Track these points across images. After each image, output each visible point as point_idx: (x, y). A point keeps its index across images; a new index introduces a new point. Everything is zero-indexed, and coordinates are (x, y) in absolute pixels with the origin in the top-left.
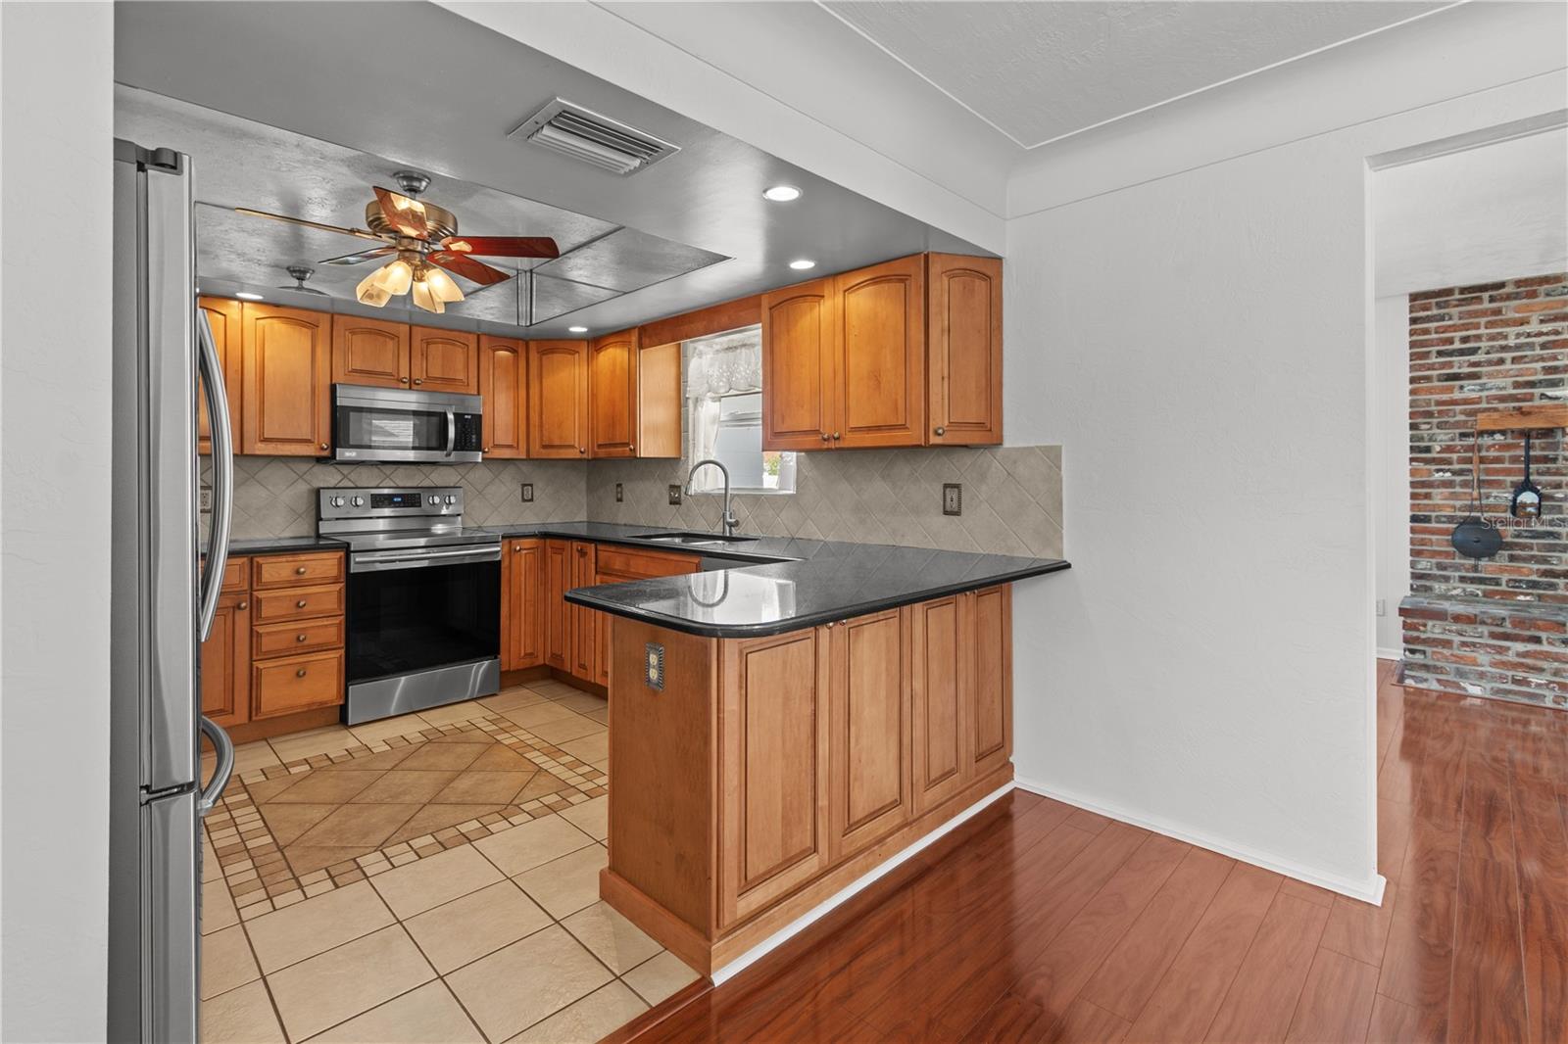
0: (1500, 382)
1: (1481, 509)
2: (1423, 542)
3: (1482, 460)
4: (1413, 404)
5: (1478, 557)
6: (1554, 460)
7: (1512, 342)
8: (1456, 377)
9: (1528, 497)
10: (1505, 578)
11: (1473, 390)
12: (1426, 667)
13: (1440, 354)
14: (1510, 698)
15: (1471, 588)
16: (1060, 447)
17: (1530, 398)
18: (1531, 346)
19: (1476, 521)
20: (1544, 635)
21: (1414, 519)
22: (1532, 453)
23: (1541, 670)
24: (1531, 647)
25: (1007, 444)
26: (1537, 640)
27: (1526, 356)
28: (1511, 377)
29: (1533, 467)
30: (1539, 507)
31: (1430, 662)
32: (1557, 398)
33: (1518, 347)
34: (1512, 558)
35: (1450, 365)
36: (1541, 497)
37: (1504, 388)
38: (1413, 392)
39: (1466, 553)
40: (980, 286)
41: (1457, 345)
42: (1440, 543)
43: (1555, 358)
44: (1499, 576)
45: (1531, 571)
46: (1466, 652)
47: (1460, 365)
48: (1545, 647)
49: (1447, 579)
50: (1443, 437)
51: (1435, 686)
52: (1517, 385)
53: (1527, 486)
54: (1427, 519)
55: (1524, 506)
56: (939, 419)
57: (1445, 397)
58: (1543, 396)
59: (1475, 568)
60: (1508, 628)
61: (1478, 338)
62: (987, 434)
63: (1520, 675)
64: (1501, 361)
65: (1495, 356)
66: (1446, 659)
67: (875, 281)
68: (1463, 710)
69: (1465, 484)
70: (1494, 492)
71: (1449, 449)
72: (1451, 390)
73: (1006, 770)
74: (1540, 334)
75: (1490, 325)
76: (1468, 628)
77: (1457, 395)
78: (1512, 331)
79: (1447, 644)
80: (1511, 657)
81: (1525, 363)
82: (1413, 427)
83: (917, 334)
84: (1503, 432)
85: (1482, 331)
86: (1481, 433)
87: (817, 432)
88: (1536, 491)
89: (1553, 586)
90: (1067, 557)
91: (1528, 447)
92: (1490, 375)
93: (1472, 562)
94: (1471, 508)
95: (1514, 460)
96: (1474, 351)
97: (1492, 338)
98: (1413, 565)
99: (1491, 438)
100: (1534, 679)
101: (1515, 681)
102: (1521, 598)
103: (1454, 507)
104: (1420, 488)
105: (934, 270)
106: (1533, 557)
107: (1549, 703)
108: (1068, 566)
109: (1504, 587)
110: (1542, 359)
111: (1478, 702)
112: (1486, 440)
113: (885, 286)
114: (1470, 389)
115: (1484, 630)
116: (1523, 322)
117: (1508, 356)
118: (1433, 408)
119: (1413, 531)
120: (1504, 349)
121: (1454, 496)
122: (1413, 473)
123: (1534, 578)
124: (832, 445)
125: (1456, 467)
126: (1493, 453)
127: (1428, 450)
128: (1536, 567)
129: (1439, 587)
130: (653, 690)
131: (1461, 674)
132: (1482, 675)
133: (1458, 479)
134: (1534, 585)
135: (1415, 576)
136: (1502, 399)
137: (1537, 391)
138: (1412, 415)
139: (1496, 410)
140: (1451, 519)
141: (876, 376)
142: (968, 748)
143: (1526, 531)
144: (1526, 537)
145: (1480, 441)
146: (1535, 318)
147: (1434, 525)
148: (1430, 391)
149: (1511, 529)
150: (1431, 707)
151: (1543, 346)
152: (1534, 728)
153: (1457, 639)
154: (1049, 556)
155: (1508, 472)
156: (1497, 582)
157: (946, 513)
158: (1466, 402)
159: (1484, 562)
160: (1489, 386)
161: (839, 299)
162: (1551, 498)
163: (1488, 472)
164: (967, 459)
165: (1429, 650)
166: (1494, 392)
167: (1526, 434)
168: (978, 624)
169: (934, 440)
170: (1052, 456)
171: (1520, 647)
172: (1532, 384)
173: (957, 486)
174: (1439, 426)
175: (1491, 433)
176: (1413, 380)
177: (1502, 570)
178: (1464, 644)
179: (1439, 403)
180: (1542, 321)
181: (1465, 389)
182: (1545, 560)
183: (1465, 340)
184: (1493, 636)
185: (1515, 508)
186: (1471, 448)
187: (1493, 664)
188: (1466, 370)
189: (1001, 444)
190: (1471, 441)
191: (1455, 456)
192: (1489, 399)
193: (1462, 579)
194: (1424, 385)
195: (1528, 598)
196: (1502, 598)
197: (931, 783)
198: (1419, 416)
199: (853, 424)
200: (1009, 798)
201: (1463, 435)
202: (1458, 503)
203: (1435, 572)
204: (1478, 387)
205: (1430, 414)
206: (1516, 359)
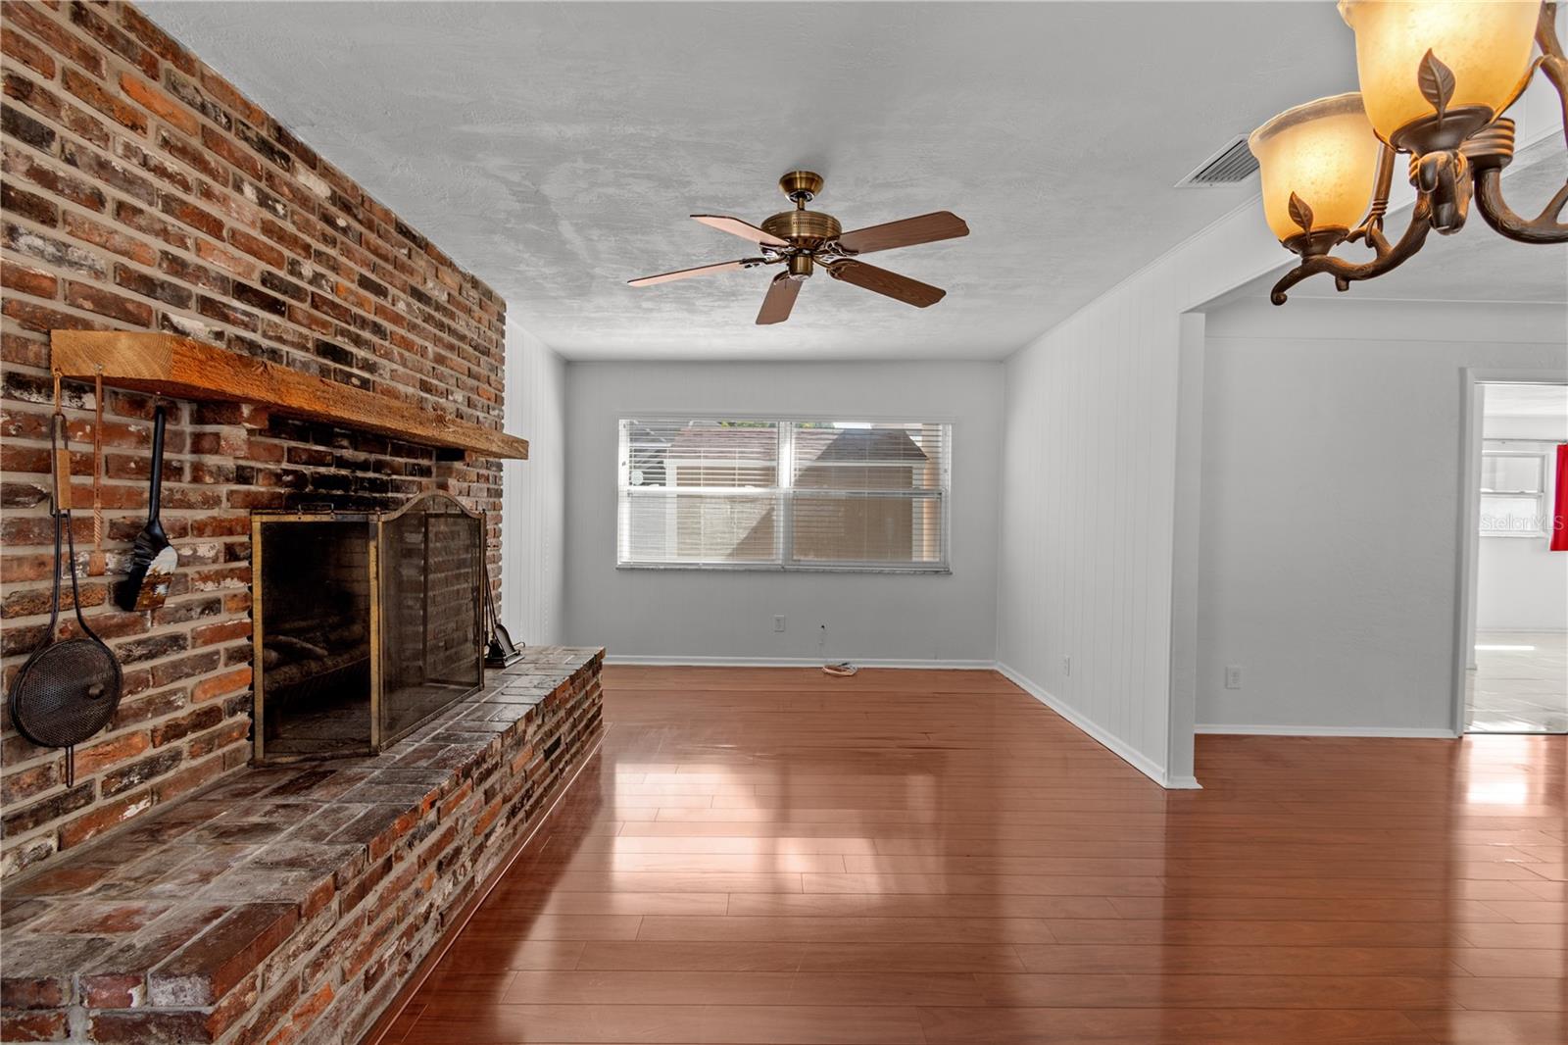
7: (115, 159)
11: (41, 253)
27: (141, 211)
28: (116, 251)
37: (98, 274)
43: (181, 242)
44: (89, 777)
45: (145, 738)
52: (127, 278)
61: (49, 103)
64: (96, 201)
65: (90, 180)
74: (160, 172)
79: (293, 991)
81: (140, 228)
89: (175, 759)
92: (76, 229)
95: (128, 467)
97: (78, 123)
99: (75, 403)
102: (132, 811)
106: (150, 701)
109: (100, 802)
117: (112, 193)
123: (150, 752)
137: (159, 306)
143: (139, 643)
144: (140, 658)
159: (80, 749)
160: (75, 255)
166: (82, 277)
172: (148, 286)
180: (166, 144)
181: (23, 241)
182: (166, 704)
195: (142, 805)
196: (99, 832)
204: (50, 249)
206: (122, 210)
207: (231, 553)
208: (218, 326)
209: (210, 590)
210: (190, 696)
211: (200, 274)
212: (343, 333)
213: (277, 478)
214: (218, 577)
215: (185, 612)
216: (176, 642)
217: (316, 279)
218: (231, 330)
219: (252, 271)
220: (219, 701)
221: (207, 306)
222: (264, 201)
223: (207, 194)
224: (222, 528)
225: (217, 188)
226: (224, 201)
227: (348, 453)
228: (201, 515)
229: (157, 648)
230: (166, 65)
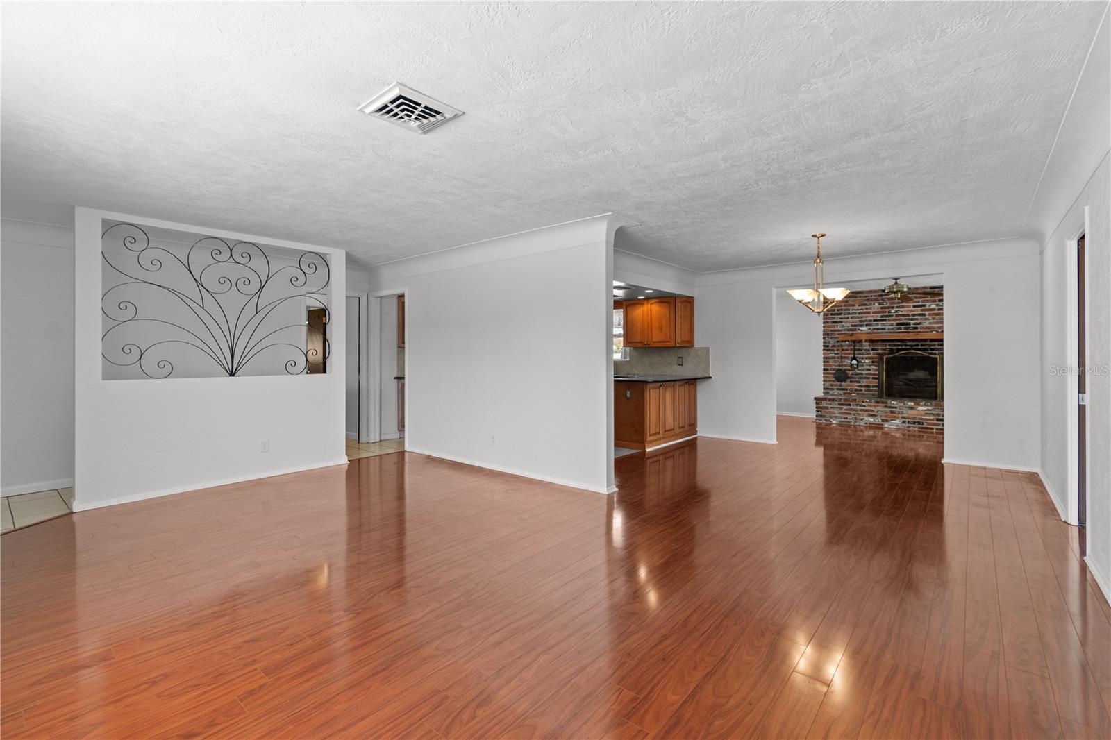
0: (848, 324)
1: (842, 366)
2: (827, 377)
3: (843, 350)
4: (824, 331)
5: (842, 382)
6: (861, 350)
7: (851, 312)
8: (835, 322)
9: (854, 362)
10: (849, 388)
12: (821, 416)
13: (831, 314)
14: (843, 423)
15: (840, 392)
16: (709, 348)
17: (855, 330)
18: (856, 313)
19: (841, 370)
20: (851, 403)
21: (824, 370)
22: (856, 348)
23: (851, 414)
24: (849, 407)
25: (696, 346)
26: (850, 405)
27: (854, 317)
28: (851, 323)
29: (856, 352)
30: (857, 365)
31: (823, 414)
32: (861, 330)
33: (852, 313)
34: (851, 382)
35: (834, 318)
36: (858, 362)
37: (849, 326)
38: (824, 327)
39: (838, 381)
40: (689, 304)
41: (836, 312)
42: (831, 377)
43: (862, 318)
44: (847, 388)
45: (855, 385)
46: (832, 410)
47: (837, 318)
48: (852, 407)
49: (833, 389)
50: (832, 342)
51: (824, 421)
52: (852, 326)
53: (854, 358)
54: (828, 370)
55: (853, 365)
56: (679, 340)
57: (833, 329)
58: (859, 330)
59: (841, 385)
60: (843, 402)
61: (842, 310)
62: (690, 343)
63: (846, 416)
64: (848, 318)
65: (846, 316)
66: (827, 413)
67: (661, 302)
68: (831, 428)
69: (838, 358)
70: (846, 360)
71: (833, 346)
72: (834, 326)
73: (695, 433)
74: (858, 310)
75: (845, 306)
76: (833, 403)
77: (836, 328)
78: (851, 308)
79: (827, 408)
80: (843, 411)
82: (824, 338)
83: (673, 318)
84: (848, 341)
85: (843, 307)
86: (842, 341)
87: (642, 342)
88: (857, 360)
89: (861, 390)
90: (711, 375)
91: (854, 346)
92: (846, 322)
93: (839, 383)
94: (839, 366)
95: (851, 350)
96: (841, 314)
97: (845, 310)
98: (824, 385)
100: (849, 417)
101: (845, 418)
102: (853, 394)
103: (835, 366)
104: (826, 359)
105: (677, 301)
106: (856, 381)
107: (852, 424)
108: (711, 378)
109: (848, 392)
110: (859, 318)
111: (835, 425)
112: (844, 343)
113: (663, 304)
114: (839, 327)
115: (836, 403)
116: (854, 305)
117: (850, 316)
118: (830, 332)
119: (824, 373)
120: (849, 314)
121: (835, 362)
122: (824, 354)
123: (857, 388)
124: (647, 346)
125: (836, 352)
126: (846, 348)
127: (828, 346)
128: (857, 384)
129: (831, 392)
130: (629, 399)
131: (831, 417)
132: (836, 417)
133: (836, 356)
134: (856, 390)
135: (824, 389)
136: (848, 330)
137: (858, 328)
138: (823, 335)
139: (846, 333)
140: (834, 369)
141: (661, 328)
142: (687, 423)
143: (854, 373)
144: (854, 375)
145: (842, 344)
146: (857, 305)
147: (830, 372)
148: (829, 327)
149: (851, 372)
150: (822, 428)
151: (859, 313)
152: (849, 432)
153: (830, 406)
154: (706, 375)
155: (849, 354)
156: (847, 390)
157: (678, 365)
158: (839, 330)
159: (843, 383)
161: (649, 305)
162: (861, 362)
163: (845, 354)
164: (684, 350)
165: (823, 411)
166: (846, 328)
167: (854, 342)
168: (689, 392)
169: (678, 345)
170: (707, 350)
171: (845, 407)
172: (856, 326)
173: (681, 358)
174: (831, 338)
175: (845, 341)
176: (824, 323)
177: (848, 386)
178: (831, 408)
179: (831, 331)
182: (859, 382)
183: (838, 310)
184: (839, 404)
185: (852, 365)
186: (839, 346)
187: (839, 413)
188: (839, 320)
189: (693, 346)
190: (839, 344)
191: (835, 348)
192: (845, 330)
193: (837, 389)
194: (827, 325)
197: (680, 428)
198: (826, 335)
199: (654, 340)
200: (696, 439)
201: (838, 342)
202: (836, 364)
203: (830, 387)
204: (842, 326)
205: (828, 334)
206: (852, 318)
207: (873, 362)
208: (869, 327)
209: (868, 367)
210: (864, 382)
211: (865, 321)
212: (905, 319)
213: (885, 350)
214: (870, 366)
215: (863, 370)
216: (862, 374)
217: (896, 312)
218: (872, 327)
219: (878, 317)
220: (871, 385)
221: (867, 325)
222: (880, 304)
223: (867, 309)
224: (870, 358)
225: (869, 307)
226: (870, 308)
227: (908, 344)
228: (867, 356)
229: (857, 374)
230: (860, 295)
